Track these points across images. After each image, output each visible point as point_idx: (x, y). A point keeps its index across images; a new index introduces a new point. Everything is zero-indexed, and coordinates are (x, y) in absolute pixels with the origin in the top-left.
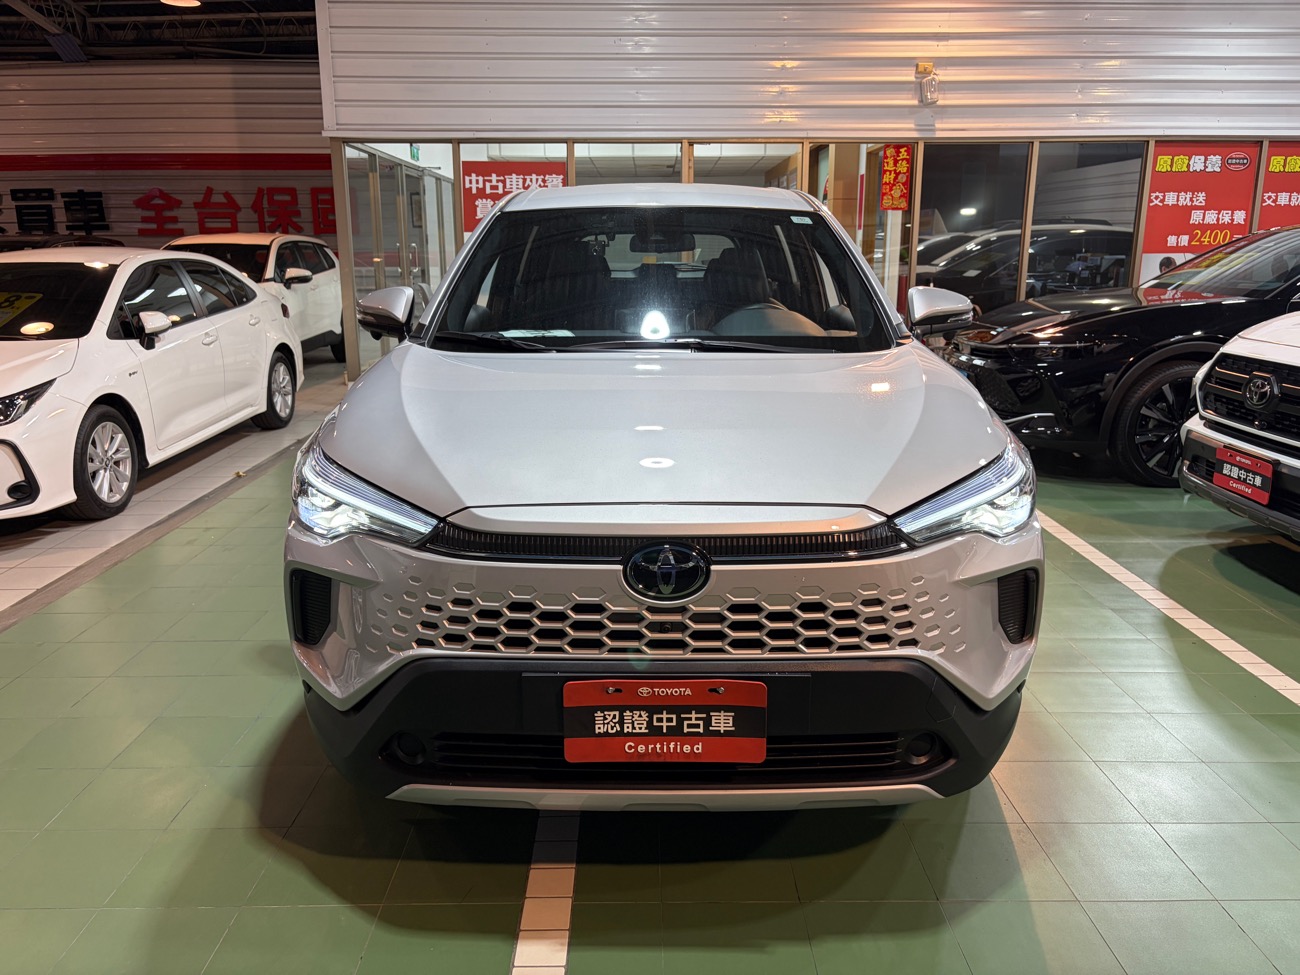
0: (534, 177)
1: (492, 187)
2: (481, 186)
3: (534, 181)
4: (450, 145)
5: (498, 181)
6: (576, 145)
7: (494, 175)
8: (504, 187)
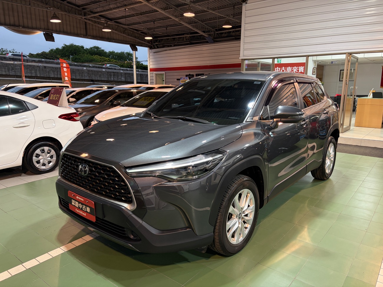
0: (295, 67)
1: (283, 71)
2: (279, 70)
3: (295, 68)
4: (272, 59)
5: (284, 69)
6: (309, 57)
7: (283, 67)
8: (286, 71)
